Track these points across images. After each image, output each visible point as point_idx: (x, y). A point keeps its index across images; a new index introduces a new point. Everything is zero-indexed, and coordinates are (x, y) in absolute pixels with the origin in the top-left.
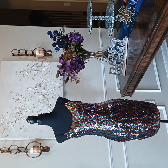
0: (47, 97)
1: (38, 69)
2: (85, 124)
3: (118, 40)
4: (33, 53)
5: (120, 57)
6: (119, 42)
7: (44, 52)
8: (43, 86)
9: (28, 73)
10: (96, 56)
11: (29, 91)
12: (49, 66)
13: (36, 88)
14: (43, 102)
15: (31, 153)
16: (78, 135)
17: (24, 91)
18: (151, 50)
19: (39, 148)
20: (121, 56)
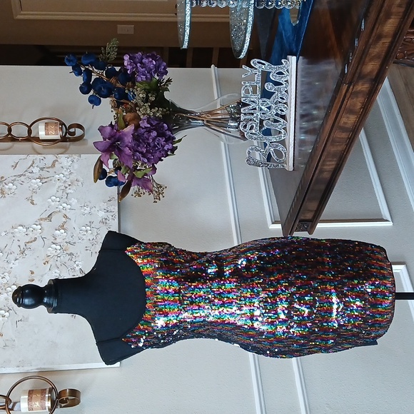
0: (71, 249)
1: (44, 174)
2: (184, 308)
3: (267, 66)
4: (30, 132)
5: (277, 114)
6: (273, 70)
7: (61, 129)
8: (58, 219)
9: (15, 187)
10: (207, 121)
11: (18, 235)
12: (76, 166)
13: (39, 227)
14: (58, 263)
15: (22, 411)
16: (164, 339)
17: (3, 234)
18: (371, 67)
19: (47, 395)
20: (279, 112)
